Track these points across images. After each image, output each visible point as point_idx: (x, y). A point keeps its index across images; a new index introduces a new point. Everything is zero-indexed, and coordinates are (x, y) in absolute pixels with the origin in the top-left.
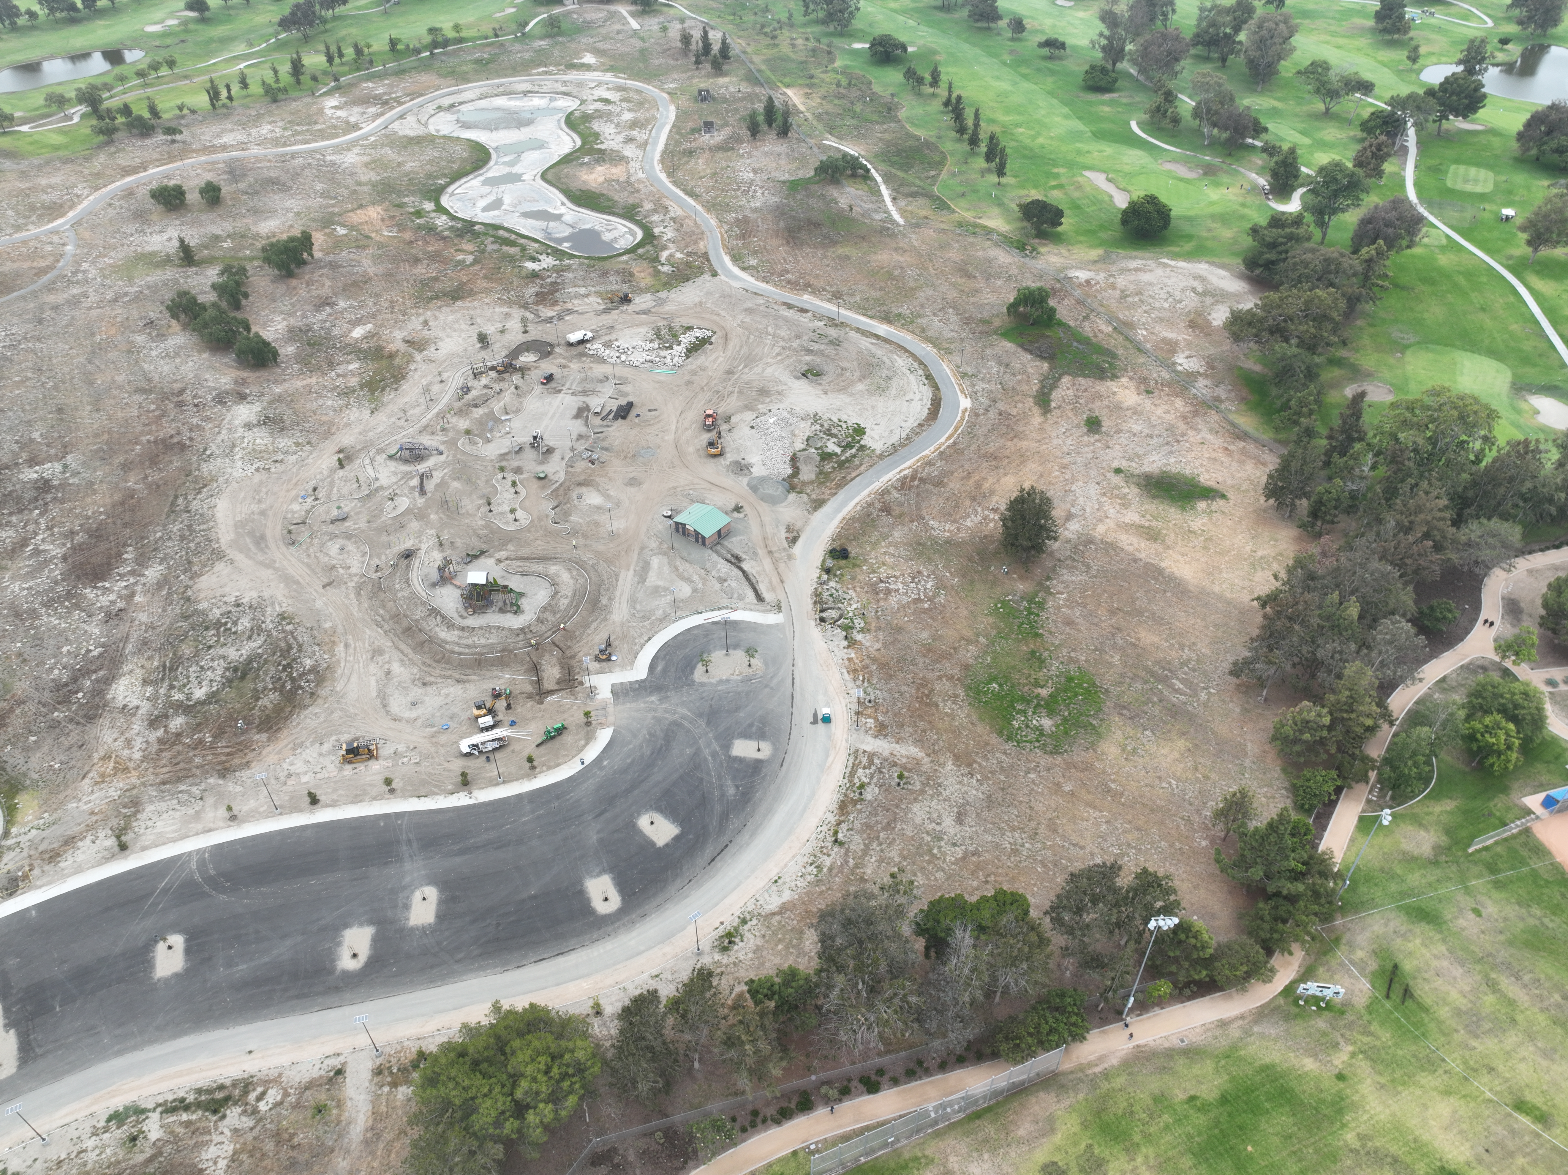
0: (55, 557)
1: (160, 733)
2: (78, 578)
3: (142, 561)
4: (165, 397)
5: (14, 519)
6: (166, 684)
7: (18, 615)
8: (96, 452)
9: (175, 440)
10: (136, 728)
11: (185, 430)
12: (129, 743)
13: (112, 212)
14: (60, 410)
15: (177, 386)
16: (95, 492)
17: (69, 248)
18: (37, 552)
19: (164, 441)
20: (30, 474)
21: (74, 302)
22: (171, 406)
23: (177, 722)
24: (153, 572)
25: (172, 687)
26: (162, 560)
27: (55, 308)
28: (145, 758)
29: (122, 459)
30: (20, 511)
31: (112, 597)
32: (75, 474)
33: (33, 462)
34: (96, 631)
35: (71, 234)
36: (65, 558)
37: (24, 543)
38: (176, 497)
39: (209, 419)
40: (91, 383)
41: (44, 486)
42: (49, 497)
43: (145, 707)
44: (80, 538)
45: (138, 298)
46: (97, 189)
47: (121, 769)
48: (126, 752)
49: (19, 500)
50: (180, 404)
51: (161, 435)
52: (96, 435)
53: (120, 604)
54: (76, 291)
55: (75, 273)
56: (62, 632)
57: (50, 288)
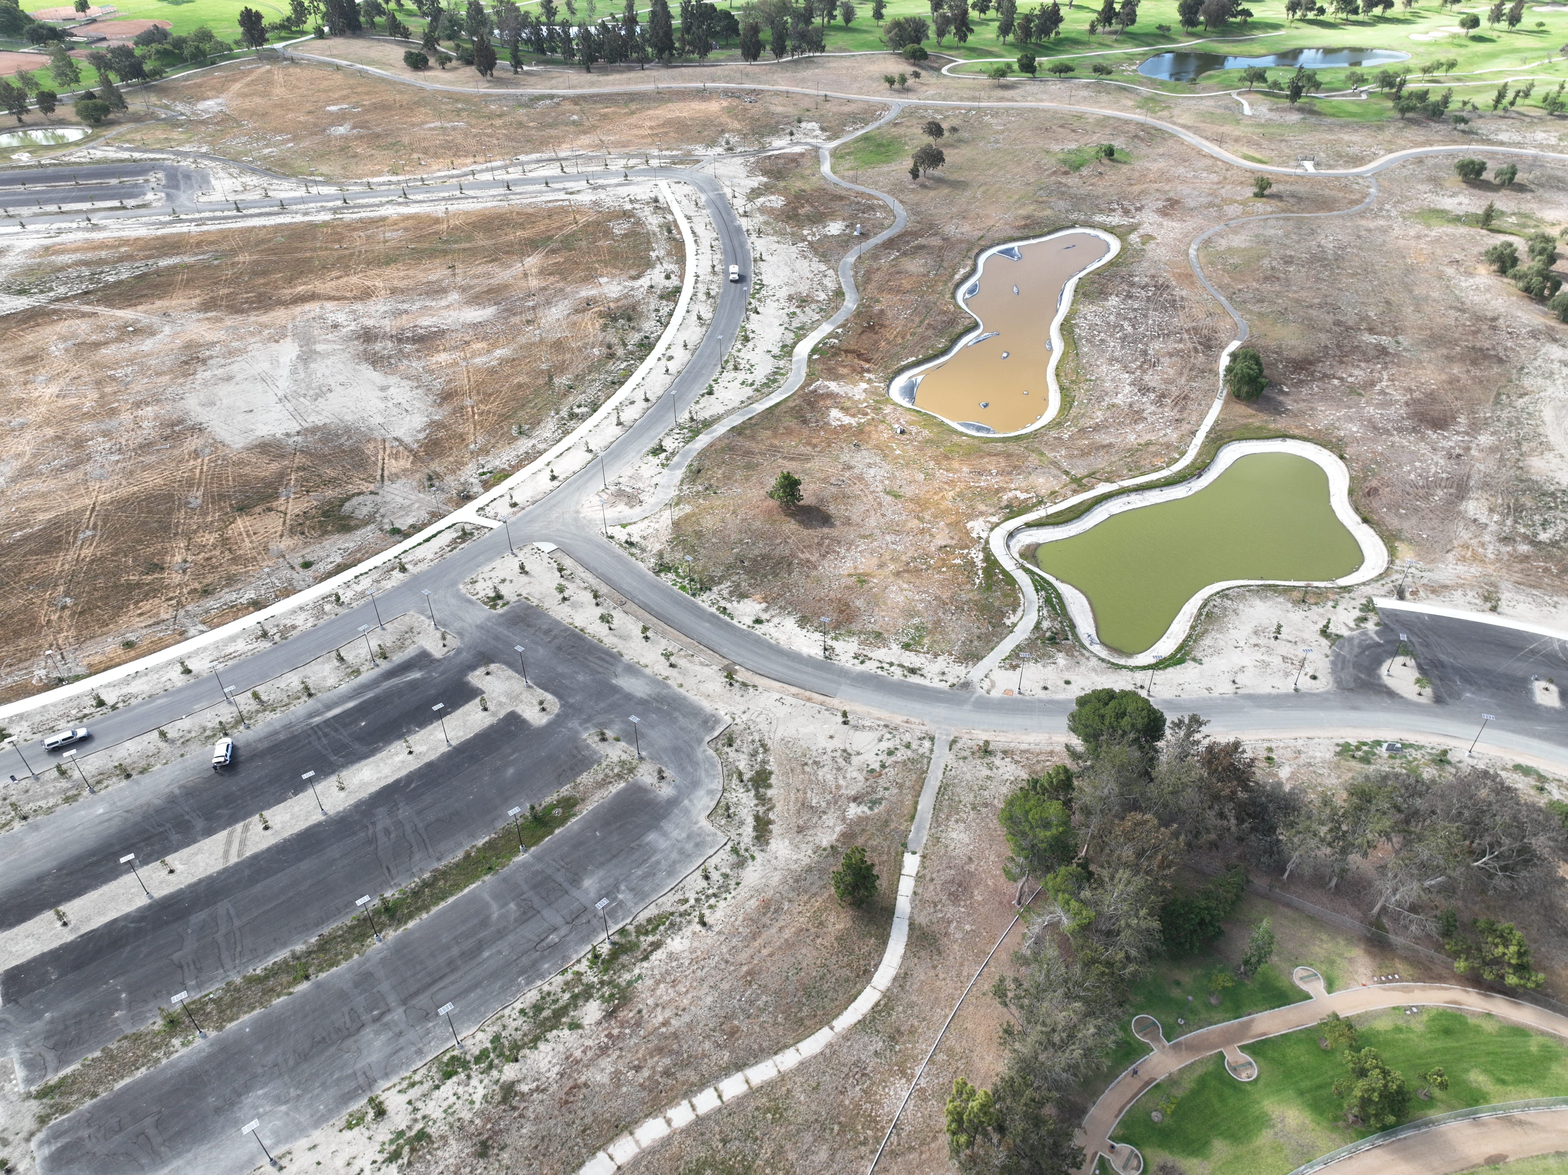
0: (1397, 401)
1: (1509, 549)
2: (1421, 421)
3: (1475, 428)
4: (1478, 318)
5: (1363, 365)
6: (1511, 518)
7: (1375, 428)
8: (1423, 341)
9: (1492, 353)
10: (1487, 538)
11: (1500, 348)
12: (1483, 545)
13: (1405, 172)
14: (1388, 302)
15: (1490, 314)
16: (1424, 368)
17: (1372, 190)
18: (1382, 392)
19: (1481, 350)
20: (1372, 339)
21: (1384, 231)
22: (1485, 327)
23: (1524, 548)
24: (1485, 439)
25: (1516, 522)
26: (1492, 434)
27: (1369, 230)
28: (1499, 560)
29: (1445, 351)
30: (1367, 361)
31: (1451, 444)
32: (1405, 349)
33: (1371, 330)
34: (1442, 462)
35: (1373, 181)
36: (1407, 404)
37: (1373, 384)
38: (1499, 394)
39: (1523, 346)
40: (1411, 292)
41: (1383, 352)
42: (1388, 359)
43: (1493, 527)
44: (1416, 395)
45: (1438, 240)
46: (1391, 151)
47: (1477, 558)
48: (1480, 550)
49: (1364, 353)
50: (1494, 328)
51: (1478, 345)
52: (1420, 329)
53: (1458, 451)
54: (1382, 222)
55: (1381, 210)
56: (1413, 452)
57: (1362, 215)
